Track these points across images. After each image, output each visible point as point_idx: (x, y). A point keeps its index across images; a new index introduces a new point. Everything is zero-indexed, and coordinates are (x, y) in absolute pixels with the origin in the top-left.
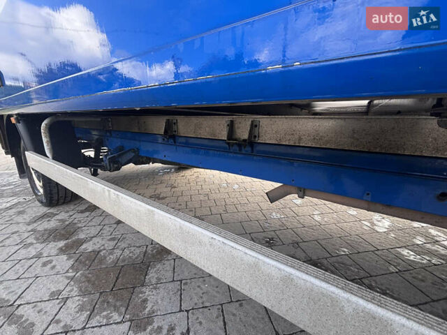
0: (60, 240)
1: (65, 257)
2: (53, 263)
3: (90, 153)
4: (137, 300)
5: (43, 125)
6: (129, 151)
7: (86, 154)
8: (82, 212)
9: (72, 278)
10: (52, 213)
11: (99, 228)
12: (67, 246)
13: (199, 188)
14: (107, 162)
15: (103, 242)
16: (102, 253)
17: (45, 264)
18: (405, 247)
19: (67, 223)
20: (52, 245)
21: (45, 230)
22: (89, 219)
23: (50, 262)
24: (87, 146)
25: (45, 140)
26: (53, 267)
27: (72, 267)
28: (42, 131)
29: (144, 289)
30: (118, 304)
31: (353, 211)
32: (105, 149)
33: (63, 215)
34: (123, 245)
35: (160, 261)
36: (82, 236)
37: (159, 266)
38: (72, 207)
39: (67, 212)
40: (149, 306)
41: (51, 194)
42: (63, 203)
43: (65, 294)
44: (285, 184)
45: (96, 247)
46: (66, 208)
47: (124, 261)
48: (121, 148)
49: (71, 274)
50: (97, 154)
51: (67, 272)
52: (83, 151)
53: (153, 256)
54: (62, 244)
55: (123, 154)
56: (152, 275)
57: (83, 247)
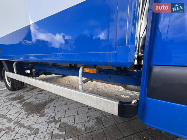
0: (17, 100)
1: (20, 104)
2: (16, 106)
3: (28, 72)
4: (42, 111)
5: (14, 64)
6: (42, 70)
7: (27, 72)
8: (25, 92)
9: (22, 109)
10: (14, 93)
11: (31, 96)
12: (20, 101)
13: (69, 82)
14: (34, 74)
15: (33, 100)
16: (32, 102)
17: (13, 106)
18: (123, 95)
19: (19, 95)
20: (15, 101)
21: (12, 98)
22: (27, 94)
23: (15, 105)
24: (27, 69)
25: (14, 68)
26: (16, 107)
27: (22, 106)
28: (14, 65)
29: (44, 109)
30: (36, 112)
31: (115, 86)
32: (34, 70)
33: (18, 93)
34: (39, 100)
35: (50, 102)
36: (25, 98)
37: (50, 104)
38: (21, 91)
39: (19, 92)
40: (45, 112)
41: (14, 86)
42: (17, 90)
43: (20, 112)
44: (88, 78)
45: (30, 101)
46: (19, 91)
47: (39, 103)
48: (40, 70)
49: (22, 108)
50: (31, 72)
51: (21, 107)
52: (25, 71)
53: (48, 102)
54: (18, 101)
55: (40, 72)
56: (47, 106)
57: (25, 101)
